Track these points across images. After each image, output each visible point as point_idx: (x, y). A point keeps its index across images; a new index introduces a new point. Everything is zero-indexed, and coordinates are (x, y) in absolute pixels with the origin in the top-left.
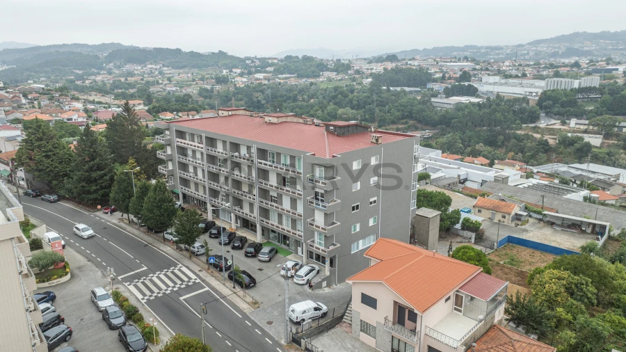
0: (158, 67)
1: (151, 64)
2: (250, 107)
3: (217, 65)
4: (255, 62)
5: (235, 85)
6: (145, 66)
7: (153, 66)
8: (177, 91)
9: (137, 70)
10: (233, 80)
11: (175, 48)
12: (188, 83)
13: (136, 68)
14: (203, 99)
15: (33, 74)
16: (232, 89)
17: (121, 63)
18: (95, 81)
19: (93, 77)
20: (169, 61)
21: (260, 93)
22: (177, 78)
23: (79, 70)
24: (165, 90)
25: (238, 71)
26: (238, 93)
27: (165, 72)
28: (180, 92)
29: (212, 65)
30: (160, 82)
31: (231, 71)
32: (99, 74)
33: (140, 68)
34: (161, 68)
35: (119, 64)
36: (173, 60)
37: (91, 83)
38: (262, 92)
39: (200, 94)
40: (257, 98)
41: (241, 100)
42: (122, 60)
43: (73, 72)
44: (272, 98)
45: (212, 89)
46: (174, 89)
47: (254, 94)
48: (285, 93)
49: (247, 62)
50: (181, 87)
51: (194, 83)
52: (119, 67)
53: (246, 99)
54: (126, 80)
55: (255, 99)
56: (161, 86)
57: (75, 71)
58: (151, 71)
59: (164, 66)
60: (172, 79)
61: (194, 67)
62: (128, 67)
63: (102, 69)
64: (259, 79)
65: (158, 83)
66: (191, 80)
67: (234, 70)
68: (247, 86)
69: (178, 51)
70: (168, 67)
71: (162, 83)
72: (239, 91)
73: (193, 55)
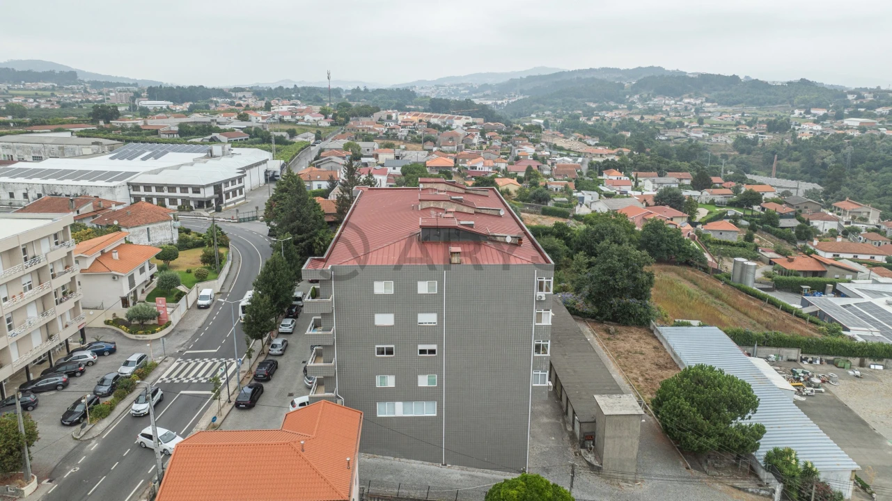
0: (698, 102)
1: (690, 97)
2: (806, 173)
3: (791, 102)
4: (864, 98)
5: (795, 136)
6: (681, 100)
7: (692, 101)
8: (703, 139)
9: (668, 105)
10: (797, 128)
11: (730, 74)
12: (728, 128)
13: (667, 102)
14: (736, 153)
15: (542, 106)
16: (788, 141)
17: (649, 95)
18: (603, 118)
19: (603, 113)
20: (716, 93)
21: (830, 151)
22: (715, 119)
23: (595, 102)
24: (687, 135)
25: (821, 112)
26: (795, 149)
27: (706, 109)
28: (708, 141)
29: (783, 102)
30: (686, 124)
31: (808, 112)
32: (616, 108)
33: (673, 102)
34: (702, 103)
35: (646, 95)
36: (723, 92)
37: (597, 120)
38: (836, 149)
39: (735, 146)
40: (823, 158)
41: (797, 160)
42: (652, 92)
43: (586, 105)
44: (853, 161)
45: (756, 138)
46: (700, 135)
47: (818, 151)
48: (882, 154)
49: (850, 97)
50: (712, 134)
51: (735, 129)
52: (643, 100)
53: (804, 159)
54: (642, 118)
55: (818, 161)
56: (685, 130)
57: (588, 104)
58: (686, 107)
59: (707, 101)
60: (705, 121)
61: (752, 103)
62: (657, 101)
63: (622, 102)
64: (848, 128)
65: (681, 125)
66: (734, 123)
67: (813, 111)
68: (816, 139)
69: (735, 79)
70: (713, 102)
71: (687, 126)
72: (799, 145)
73: (756, 85)
